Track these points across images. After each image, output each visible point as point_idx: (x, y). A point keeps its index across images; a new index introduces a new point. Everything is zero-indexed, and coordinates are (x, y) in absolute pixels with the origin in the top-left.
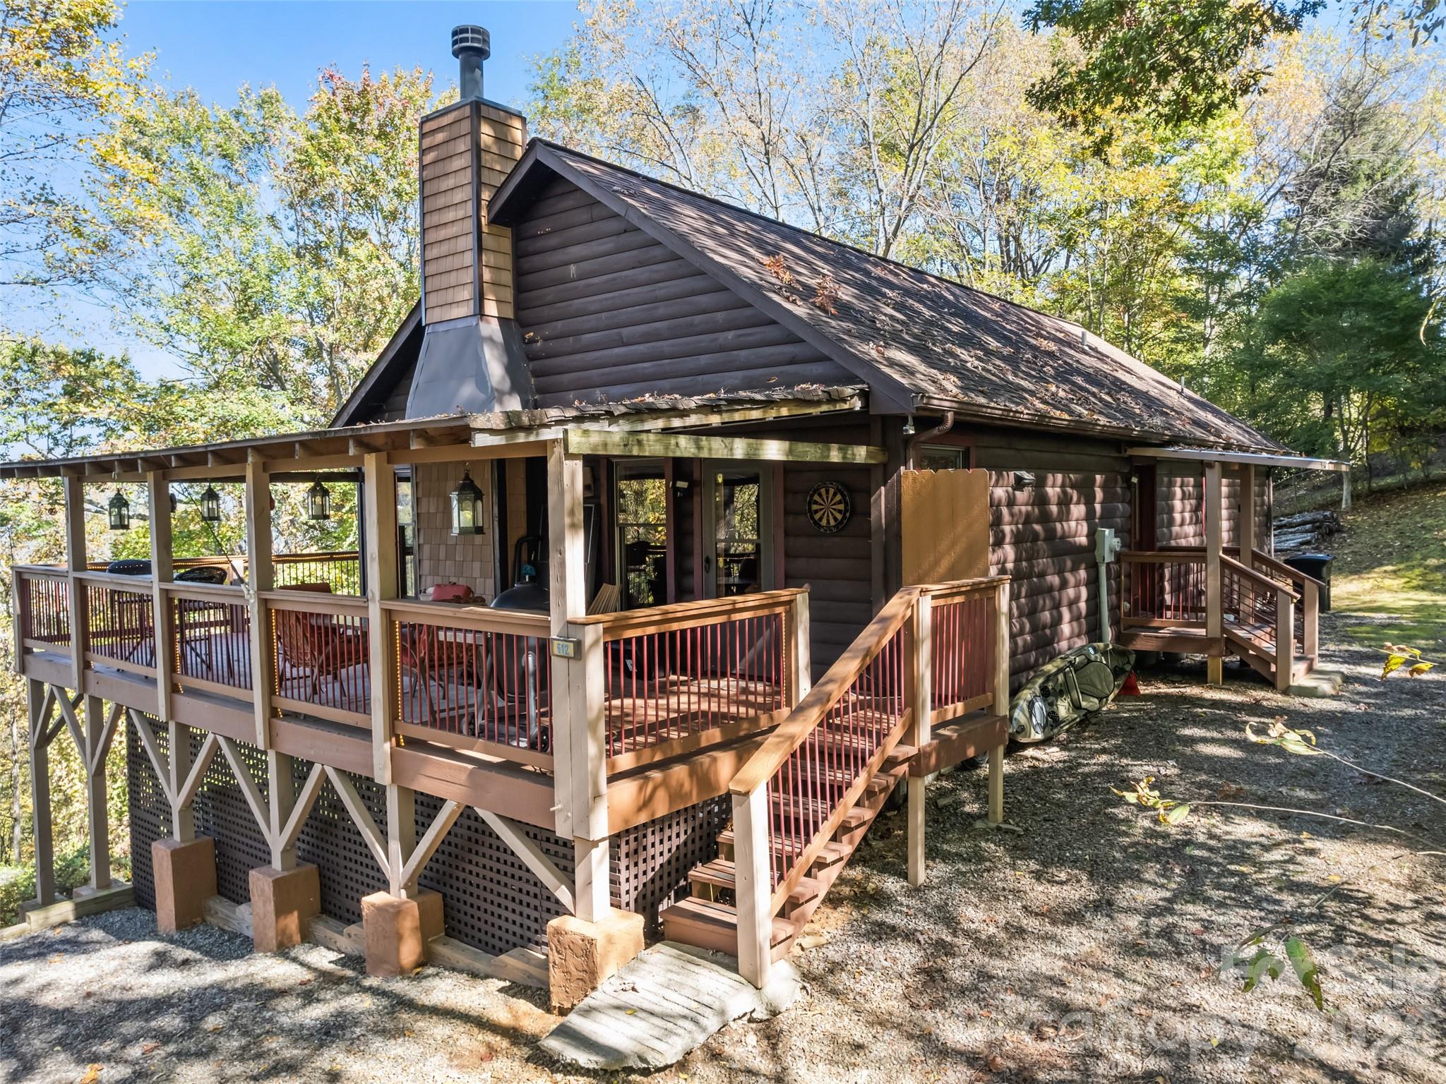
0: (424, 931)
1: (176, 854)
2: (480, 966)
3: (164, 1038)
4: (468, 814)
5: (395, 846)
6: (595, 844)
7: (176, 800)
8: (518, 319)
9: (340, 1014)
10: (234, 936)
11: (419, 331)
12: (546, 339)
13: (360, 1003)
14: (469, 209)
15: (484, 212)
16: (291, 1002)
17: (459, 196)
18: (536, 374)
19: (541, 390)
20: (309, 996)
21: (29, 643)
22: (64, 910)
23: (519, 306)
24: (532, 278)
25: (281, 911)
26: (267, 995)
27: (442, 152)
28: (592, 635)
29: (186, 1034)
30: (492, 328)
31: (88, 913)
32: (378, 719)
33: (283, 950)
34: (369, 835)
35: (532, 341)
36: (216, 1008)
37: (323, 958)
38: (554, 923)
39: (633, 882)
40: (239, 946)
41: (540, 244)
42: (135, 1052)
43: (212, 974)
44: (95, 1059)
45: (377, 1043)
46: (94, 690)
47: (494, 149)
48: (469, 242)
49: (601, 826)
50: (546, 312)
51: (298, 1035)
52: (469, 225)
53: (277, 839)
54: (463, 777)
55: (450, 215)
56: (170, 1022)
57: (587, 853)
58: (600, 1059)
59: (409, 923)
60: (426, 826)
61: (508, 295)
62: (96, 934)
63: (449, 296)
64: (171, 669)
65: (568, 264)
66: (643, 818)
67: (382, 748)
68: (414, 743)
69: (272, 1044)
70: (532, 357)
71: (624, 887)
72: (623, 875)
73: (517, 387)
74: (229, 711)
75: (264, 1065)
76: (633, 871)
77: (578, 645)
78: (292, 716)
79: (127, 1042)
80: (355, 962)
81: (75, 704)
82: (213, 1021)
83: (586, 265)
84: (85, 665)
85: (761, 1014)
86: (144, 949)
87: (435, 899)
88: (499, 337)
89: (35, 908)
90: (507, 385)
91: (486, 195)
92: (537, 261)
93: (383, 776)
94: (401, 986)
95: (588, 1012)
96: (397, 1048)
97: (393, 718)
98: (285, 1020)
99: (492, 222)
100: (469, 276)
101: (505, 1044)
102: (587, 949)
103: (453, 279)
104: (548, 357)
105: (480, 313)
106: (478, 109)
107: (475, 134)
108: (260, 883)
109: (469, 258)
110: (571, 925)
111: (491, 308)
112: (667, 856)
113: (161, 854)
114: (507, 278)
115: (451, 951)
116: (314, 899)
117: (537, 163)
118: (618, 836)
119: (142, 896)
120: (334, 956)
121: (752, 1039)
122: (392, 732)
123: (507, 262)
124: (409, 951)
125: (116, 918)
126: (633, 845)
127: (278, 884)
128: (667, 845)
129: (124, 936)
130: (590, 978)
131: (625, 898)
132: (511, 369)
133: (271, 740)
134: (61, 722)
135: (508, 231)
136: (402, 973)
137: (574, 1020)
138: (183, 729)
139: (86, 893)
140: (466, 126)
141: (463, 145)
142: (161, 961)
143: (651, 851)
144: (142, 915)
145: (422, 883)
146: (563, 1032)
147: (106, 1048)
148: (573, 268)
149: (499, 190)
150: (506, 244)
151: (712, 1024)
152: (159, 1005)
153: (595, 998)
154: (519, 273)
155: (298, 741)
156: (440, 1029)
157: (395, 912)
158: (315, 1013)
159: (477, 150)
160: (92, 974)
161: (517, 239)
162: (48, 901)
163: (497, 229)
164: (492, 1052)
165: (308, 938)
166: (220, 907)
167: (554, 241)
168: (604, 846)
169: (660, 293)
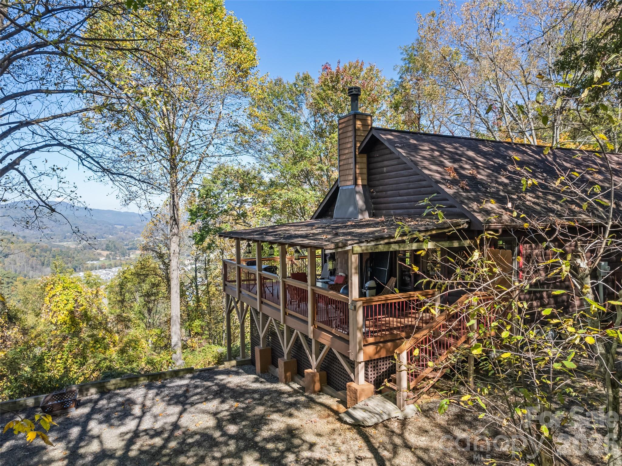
0: (321, 381)
1: (261, 351)
2: (333, 394)
3: (254, 399)
4: (330, 351)
5: (314, 356)
6: (360, 363)
7: (262, 335)
8: (368, 184)
9: (296, 401)
10: (275, 377)
11: (338, 188)
12: (377, 192)
13: (302, 399)
14: (352, 149)
15: (357, 150)
16: (286, 396)
17: (349, 145)
18: (374, 203)
19: (375, 209)
20: (290, 395)
21: (227, 283)
22: (234, 362)
23: (369, 180)
24: (373, 171)
25: (286, 372)
26: (280, 393)
27: (345, 130)
28: (359, 304)
29: (260, 399)
30: (360, 189)
31: (240, 365)
32: (310, 320)
33: (287, 383)
34: (307, 352)
35: (373, 192)
36: (266, 395)
37: (296, 386)
38: (348, 384)
39: (373, 376)
40: (275, 380)
41: (376, 159)
42: (247, 402)
43: (269, 386)
44: (238, 401)
45: (302, 409)
46: (242, 299)
47: (361, 129)
48: (352, 160)
49: (361, 357)
50: (377, 183)
51: (285, 403)
52: (353, 155)
53: (286, 350)
54: (329, 339)
55: (347, 151)
56: (256, 396)
57: (358, 365)
58: (353, 421)
59: (317, 378)
60: (321, 351)
61: (365, 176)
62: (241, 371)
63: (346, 178)
64: (261, 296)
65: (383, 167)
66: (377, 357)
67: (311, 328)
68: (319, 328)
69: (279, 405)
70: (373, 198)
71: (370, 377)
72: (370, 373)
73: (367, 209)
74: (274, 311)
75: (275, 409)
76: (373, 372)
77: (355, 307)
78: (290, 315)
79: (246, 399)
80: (303, 389)
81: (237, 302)
82: (266, 398)
83: (389, 168)
84: (240, 292)
85: (401, 417)
86: (253, 376)
87: (324, 373)
88: (362, 191)
89: (226, 361)
90: (364, 207)
91: (358, 145)
92: (374, 165)
93: (311, 336)
94: (313, 396)
95: (354, 408)
96: (306, 411)
97: (313, 320)
98: (282, 400)
99: (359, 153)
100: (352, 172)
101: (333, 414)
102: (355, 392)
103: (347, 172)
104: (377, 198)
105: (356, 184)
106: (355, 116)
107: (355, 124)
108: (281, 362)
109: (352, 166)
110: (353, 385)
111: (360, 182)
112: (385, 369)
113: (257, 349)
114: (365, 171)
115: (328, 389)
116: (295, 369)
117: (373, 135)
118: (368, 361)
119: (252, 362)
120: (299, 386)
121: (396, 424)
122: (313, 324)
123: (365, 166)
124: (317, 386)
125: (246, 367)
126: (373, 365)
127: (285, 363)
128: (385, 366)
129: (248, 372)
130: (356, 401)
131: (370, 380)
132: (366, 202)
133: (285, 322)
134: (234, 307)
135: (366, 155)
136: (314, 392)
137: (350, 410)
138: (263, 314)
139: (239, 358)
140: (351, 122)
141: (350, 128)
142: (256, 381)
143: (379, 367)
144: (253, 367)
145: (321, 368)
146: (347, 413)
147: (242, 399)
148: (385, 169)
149: (362, 142)
150: (365, 160)
151: (385, 417)
152: (255, 391)
153: (357, 406)
154: (369, 169)
155: (292, 322)
156: (319, 408)
157: (313, 375)
158: (291, 399)
159: (355, 130)
160: (239, 381)
161: (369, 158)
162: (230, 360)
163: (362, 155)
164: (329, 416)
165: (293, 380)
166: (272, 368)
167: (379, 159)
168: (363, 364)
169: (411, 180)
